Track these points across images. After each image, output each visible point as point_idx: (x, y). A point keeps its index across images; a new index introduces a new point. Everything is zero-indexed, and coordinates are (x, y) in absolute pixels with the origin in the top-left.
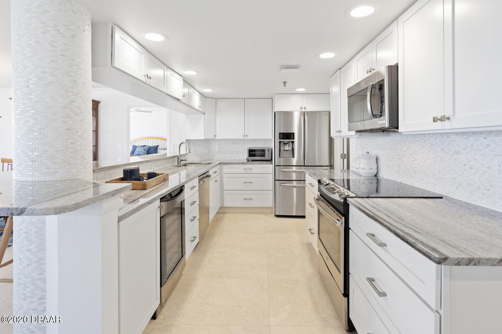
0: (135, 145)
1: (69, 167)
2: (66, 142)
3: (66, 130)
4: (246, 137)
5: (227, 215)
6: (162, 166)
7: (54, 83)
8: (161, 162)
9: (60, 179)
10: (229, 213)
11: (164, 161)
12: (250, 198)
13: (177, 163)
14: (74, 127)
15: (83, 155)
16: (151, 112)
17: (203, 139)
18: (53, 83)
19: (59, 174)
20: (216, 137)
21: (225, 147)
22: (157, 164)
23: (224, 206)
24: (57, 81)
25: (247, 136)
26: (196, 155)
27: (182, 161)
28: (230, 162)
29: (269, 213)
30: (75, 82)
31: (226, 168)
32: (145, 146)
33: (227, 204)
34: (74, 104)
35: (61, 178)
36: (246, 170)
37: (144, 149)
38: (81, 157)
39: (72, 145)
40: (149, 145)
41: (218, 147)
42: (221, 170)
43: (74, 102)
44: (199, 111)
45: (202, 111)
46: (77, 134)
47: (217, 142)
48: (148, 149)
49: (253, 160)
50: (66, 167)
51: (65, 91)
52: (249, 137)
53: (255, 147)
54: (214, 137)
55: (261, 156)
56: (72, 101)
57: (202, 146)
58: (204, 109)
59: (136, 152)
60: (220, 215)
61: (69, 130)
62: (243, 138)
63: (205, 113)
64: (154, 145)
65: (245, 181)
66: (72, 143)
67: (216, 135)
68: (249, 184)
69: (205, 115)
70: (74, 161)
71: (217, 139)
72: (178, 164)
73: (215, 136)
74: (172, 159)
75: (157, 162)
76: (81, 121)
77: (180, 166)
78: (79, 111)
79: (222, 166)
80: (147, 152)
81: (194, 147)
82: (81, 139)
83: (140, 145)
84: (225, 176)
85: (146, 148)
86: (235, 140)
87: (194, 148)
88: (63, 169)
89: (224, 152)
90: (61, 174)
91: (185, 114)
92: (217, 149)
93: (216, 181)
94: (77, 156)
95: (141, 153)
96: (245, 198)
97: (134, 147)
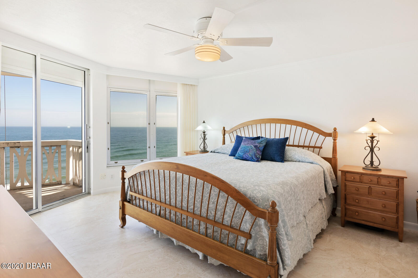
0: (239, 135)
16: (267, 42)
32: (258, 138)
37: (256, 146)
40: (268, 137)
48: (265, 147)
59: (239, 152)
64: (277, 137)
80: (261, 153)
83: (247, 136)
85: (260, 143)
95: (249, 155)
97: (239, 140)
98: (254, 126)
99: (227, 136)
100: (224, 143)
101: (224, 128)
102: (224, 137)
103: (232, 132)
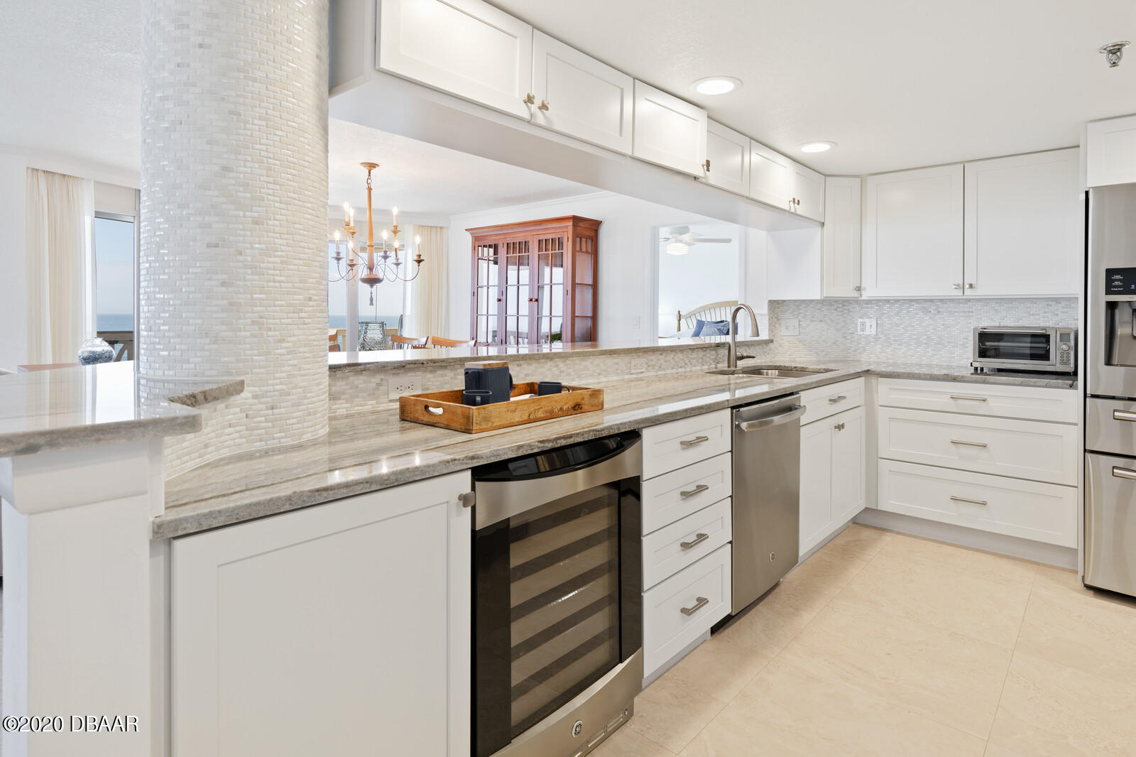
0: (702, 319)
1: (215, 346)
2: (209, 279)
3: (208, 246)
4: (968, 292)
5: (888, 538)
6: (673, 368)
7: (183, 122)
8: (667, 359)
9: (194, 378)
10: (898, 533)
11: (680, 355)
12: (980, 499)
13: (727, 365)
14: (231, 238)
15: (261, 318)
17: (819, 298)
18: (181, 123)
19: (192, 366)
20: (863, 292)
21: (897, 325)
22: (650, 363)
23: (879, 508)
24: (188, 116)
25: (971, 286)
26: (804, 345)
27: (742, 358)
28: (916, 370)
29: (1063, 569)
30: (235, 117)
31: (884, 389)
32: (722, 322)
33: (888, 503)
34: (231, 175)
35: (195, 376)
36: (960, 402)
37: (718, 329)
38: (254, 323)
39: (224, 289)
41: (874, 326)
42: (869, 392)
43: (232, 171)
44: (795, 214)
45: (815, 218)
46: (241, 258)
47: (871, 308)
49: (1000, 370)
50: (207, 347)
51: (208, 143)
52: (980, 292)
53: (1012, 324)
54: (856, 294)
55: (1033, 357)
56: (226, 169)
57: (821, 321)
58: (821, 210)
60: (866, 533)
61: (217, 246)
62: (958, 293)
63: (823, 223)
65: (956, 439)
66: (223, 284)
67: (863, 286)
68: (973, 451)
69: (825, 227)
70: (231, 333)
71: (864, 297)
72: (729, 367)
73: (859, 289)
74: (714, 352)
75: (652, 357)
76: (256, 223)
77: (733, 373)
78: (249, 195)
79: (874, 380)
81: (796, 322)
82: (253, 274)
83: (710, 320)
84: (883, 415)
85: (724, 326)
86: (932, 301)
87: (797, 326)
88: (198, 354)
89: (895, 340)
90: (196, 366)
91: (769, 231)
92: (870, 329)
93: (840, 427)
94: (240, 318)
96: (959, 496)
97: (701, 325)
98: (723, 309)
99: (683, 321)
100: (679, 330)
101: (679, 312)
102: (679, 323)
103: (689, 316)
